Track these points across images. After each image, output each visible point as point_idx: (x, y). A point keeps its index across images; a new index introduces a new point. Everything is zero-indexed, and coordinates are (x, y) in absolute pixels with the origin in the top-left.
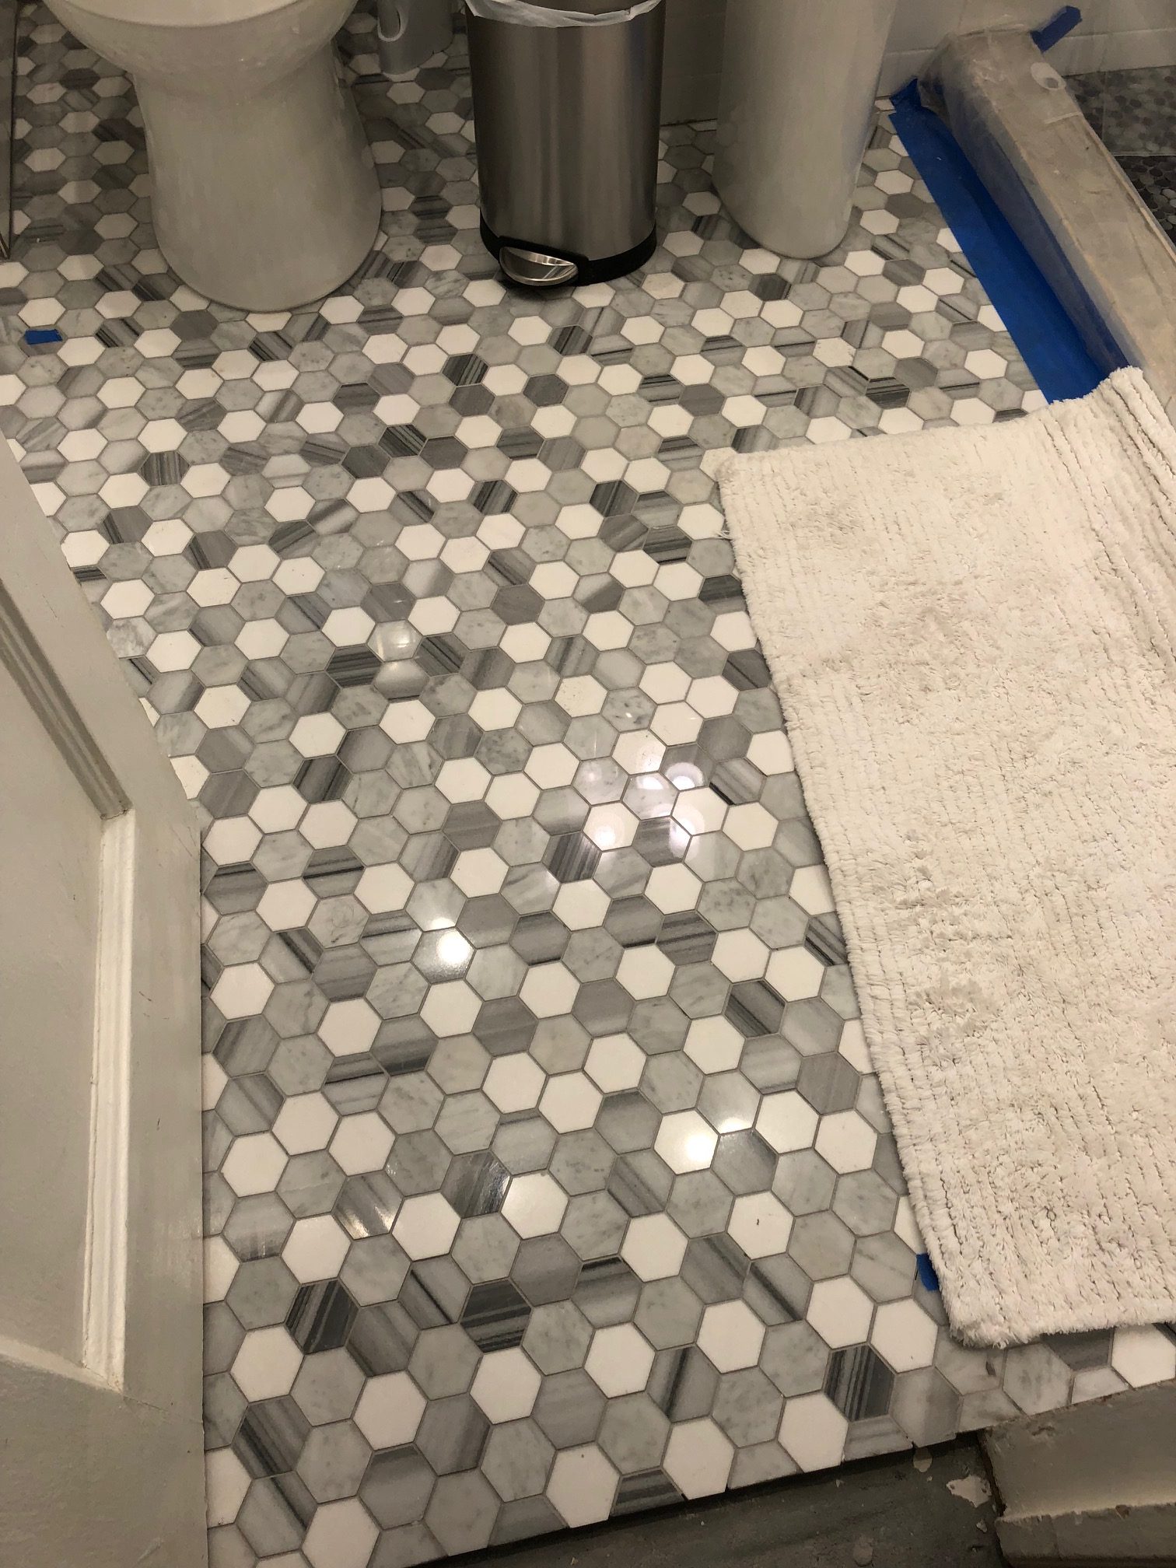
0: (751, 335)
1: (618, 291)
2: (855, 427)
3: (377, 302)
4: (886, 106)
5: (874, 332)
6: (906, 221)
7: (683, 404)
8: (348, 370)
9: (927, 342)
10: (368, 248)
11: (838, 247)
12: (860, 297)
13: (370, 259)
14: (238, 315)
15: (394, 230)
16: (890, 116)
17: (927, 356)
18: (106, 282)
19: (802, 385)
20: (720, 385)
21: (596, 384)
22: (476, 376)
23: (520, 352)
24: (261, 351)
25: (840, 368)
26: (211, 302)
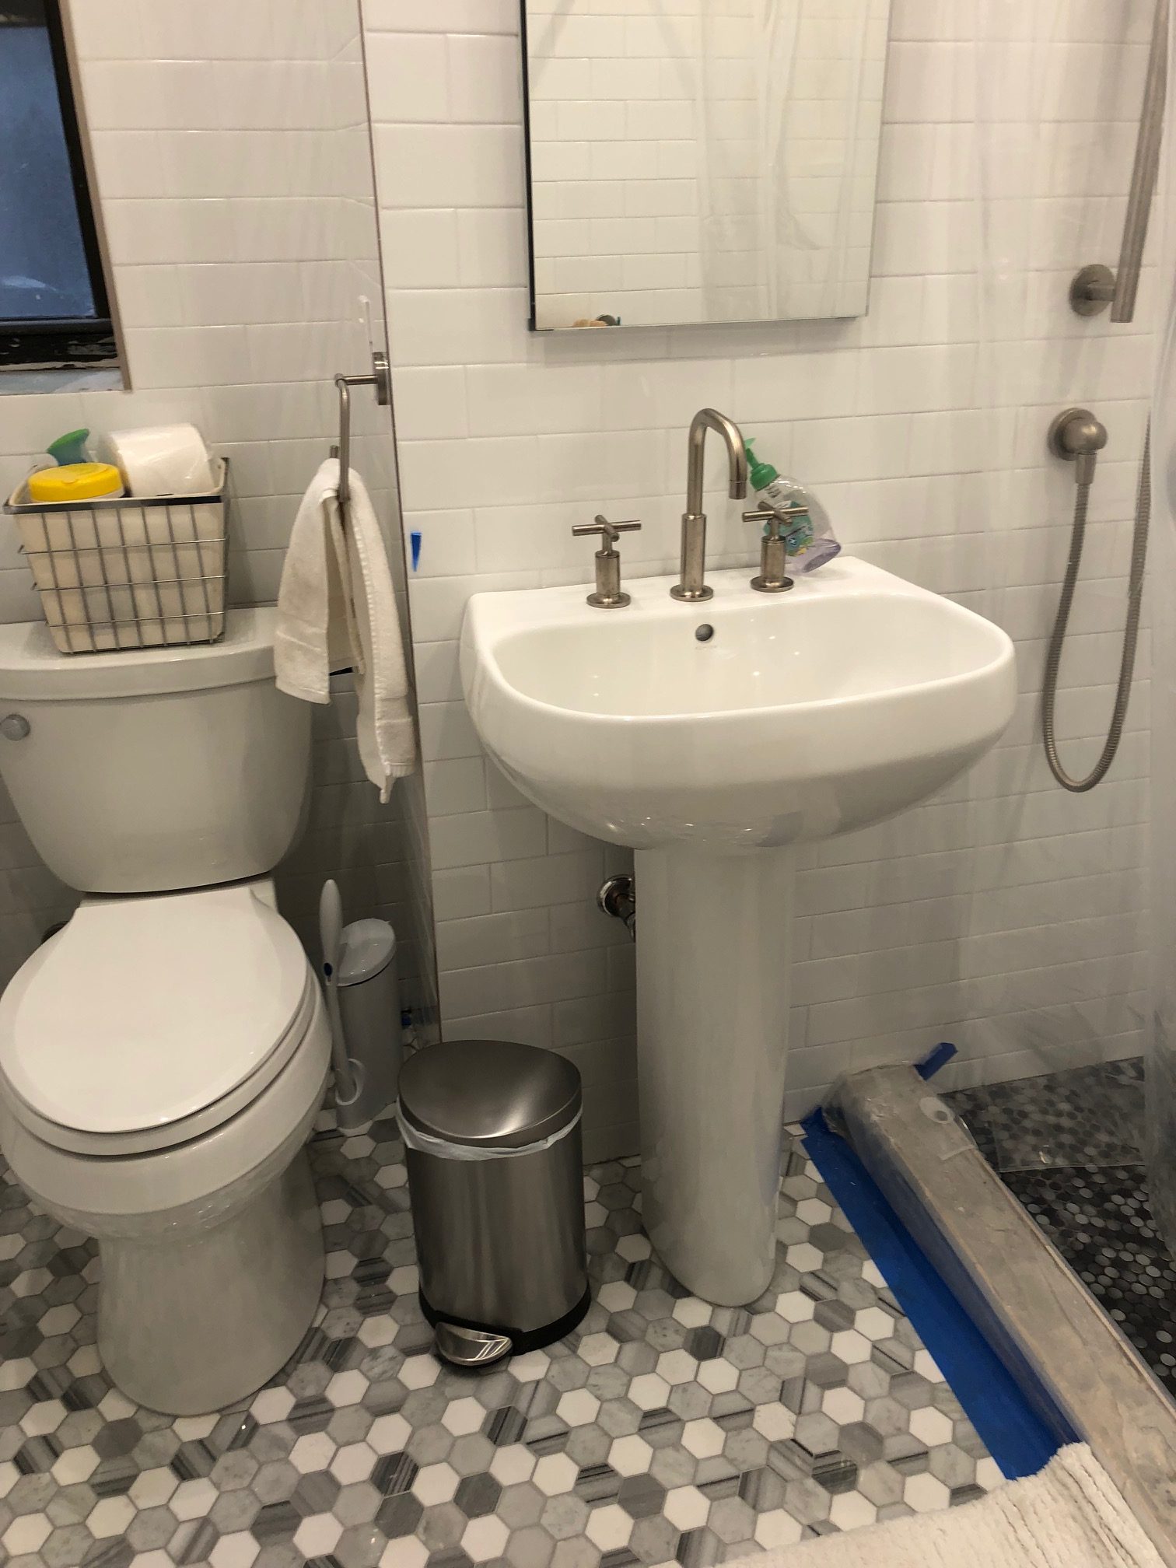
0: (688, 1405)
1: (553, 1359)
2: (805, 1522)
3: (310, 1392)
4: (797, 1130)
5: (812, 1391)
6: (831, 1254)
7: (625, 1504)
8: (271, 1485)
9: (867, 1401)
10: (307, 1326)
11: (767, 1290)
12: (795, 1349)
13: (307, 1341)
14: (165, 1421)
15: (334, 1301)
16: (803, 1141)
17: (870, 1421)
18: (36, 1391)
19: (745, 1468)
20: (662, 1476)
21: (530, 1482)
22: (405, 1483)
23: (453, 1445)
24: (183, 1470)
25: (781, 1442)
26: (140, 1407)
